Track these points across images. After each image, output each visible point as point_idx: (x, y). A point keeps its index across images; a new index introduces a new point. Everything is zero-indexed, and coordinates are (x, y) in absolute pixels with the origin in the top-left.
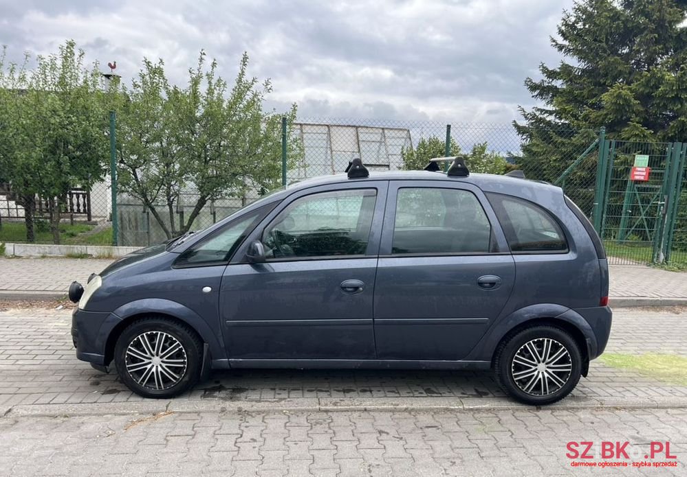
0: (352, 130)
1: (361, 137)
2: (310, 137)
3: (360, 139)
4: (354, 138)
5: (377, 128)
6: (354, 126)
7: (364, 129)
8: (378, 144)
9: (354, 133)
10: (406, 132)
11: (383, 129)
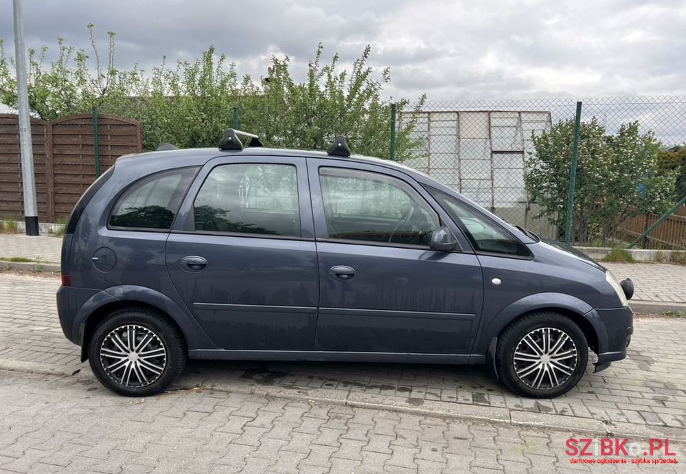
0: (484, 115)
1: (494, 122)
2: (437, 125)
3: (492, 124)
4: (486, 124)
5: (512, 112)
6: (487, 111)
7: (498, 113)
8: (514, 129)
9: (487, 118)
10: (547, 115)
11: (519, 113)
